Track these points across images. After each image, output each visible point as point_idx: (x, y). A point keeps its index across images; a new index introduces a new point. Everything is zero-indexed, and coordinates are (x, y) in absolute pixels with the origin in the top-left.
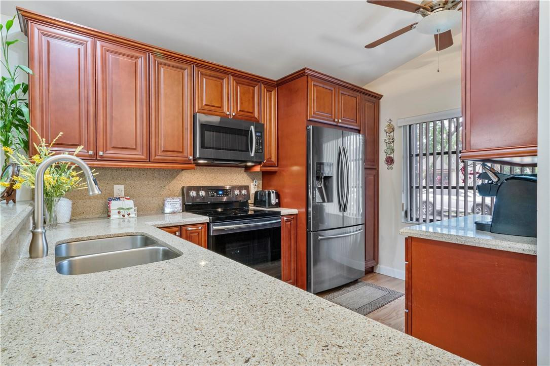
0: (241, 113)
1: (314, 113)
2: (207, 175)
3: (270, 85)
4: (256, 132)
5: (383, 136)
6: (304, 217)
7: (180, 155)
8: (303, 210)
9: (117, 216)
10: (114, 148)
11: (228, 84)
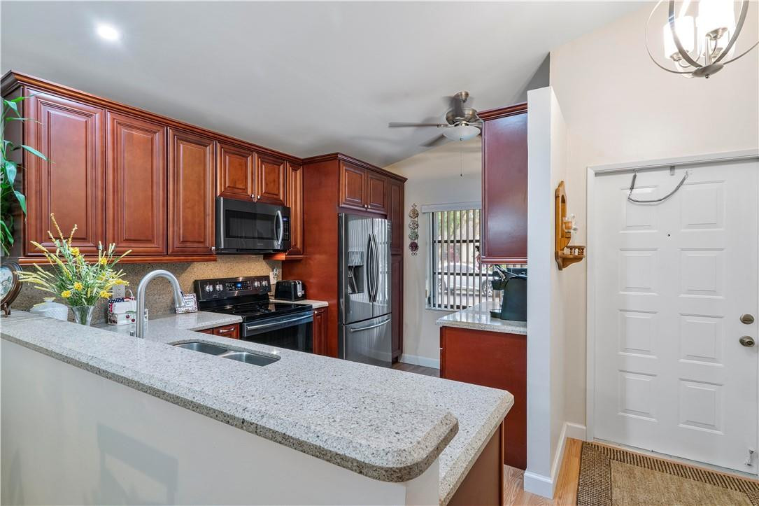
0: (267, 195)
1: (346, 200)
2: (223, 265)
3: (296, 163)
4: (283, 217)
5: (407, 221)
6: (335, 309)
7: (201, 245)
8: (335, 301)
9: (125, 321)
10: (126, 240)
11: (253, 162)
